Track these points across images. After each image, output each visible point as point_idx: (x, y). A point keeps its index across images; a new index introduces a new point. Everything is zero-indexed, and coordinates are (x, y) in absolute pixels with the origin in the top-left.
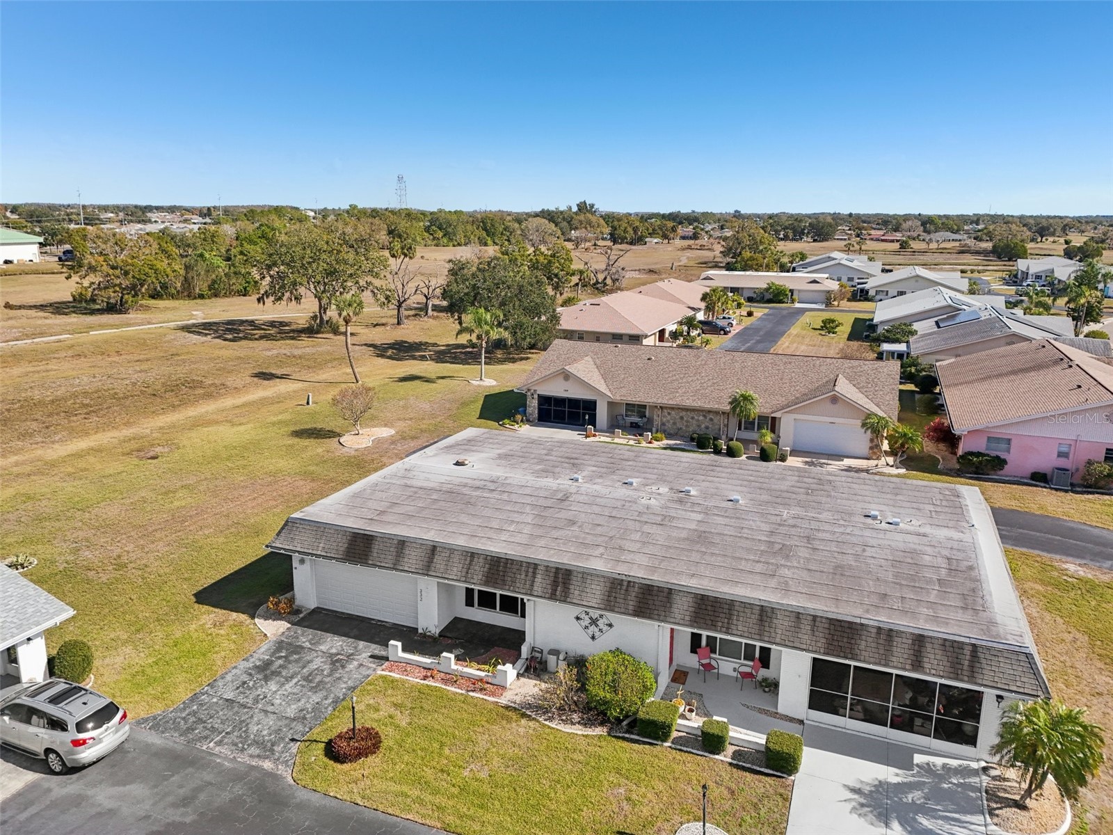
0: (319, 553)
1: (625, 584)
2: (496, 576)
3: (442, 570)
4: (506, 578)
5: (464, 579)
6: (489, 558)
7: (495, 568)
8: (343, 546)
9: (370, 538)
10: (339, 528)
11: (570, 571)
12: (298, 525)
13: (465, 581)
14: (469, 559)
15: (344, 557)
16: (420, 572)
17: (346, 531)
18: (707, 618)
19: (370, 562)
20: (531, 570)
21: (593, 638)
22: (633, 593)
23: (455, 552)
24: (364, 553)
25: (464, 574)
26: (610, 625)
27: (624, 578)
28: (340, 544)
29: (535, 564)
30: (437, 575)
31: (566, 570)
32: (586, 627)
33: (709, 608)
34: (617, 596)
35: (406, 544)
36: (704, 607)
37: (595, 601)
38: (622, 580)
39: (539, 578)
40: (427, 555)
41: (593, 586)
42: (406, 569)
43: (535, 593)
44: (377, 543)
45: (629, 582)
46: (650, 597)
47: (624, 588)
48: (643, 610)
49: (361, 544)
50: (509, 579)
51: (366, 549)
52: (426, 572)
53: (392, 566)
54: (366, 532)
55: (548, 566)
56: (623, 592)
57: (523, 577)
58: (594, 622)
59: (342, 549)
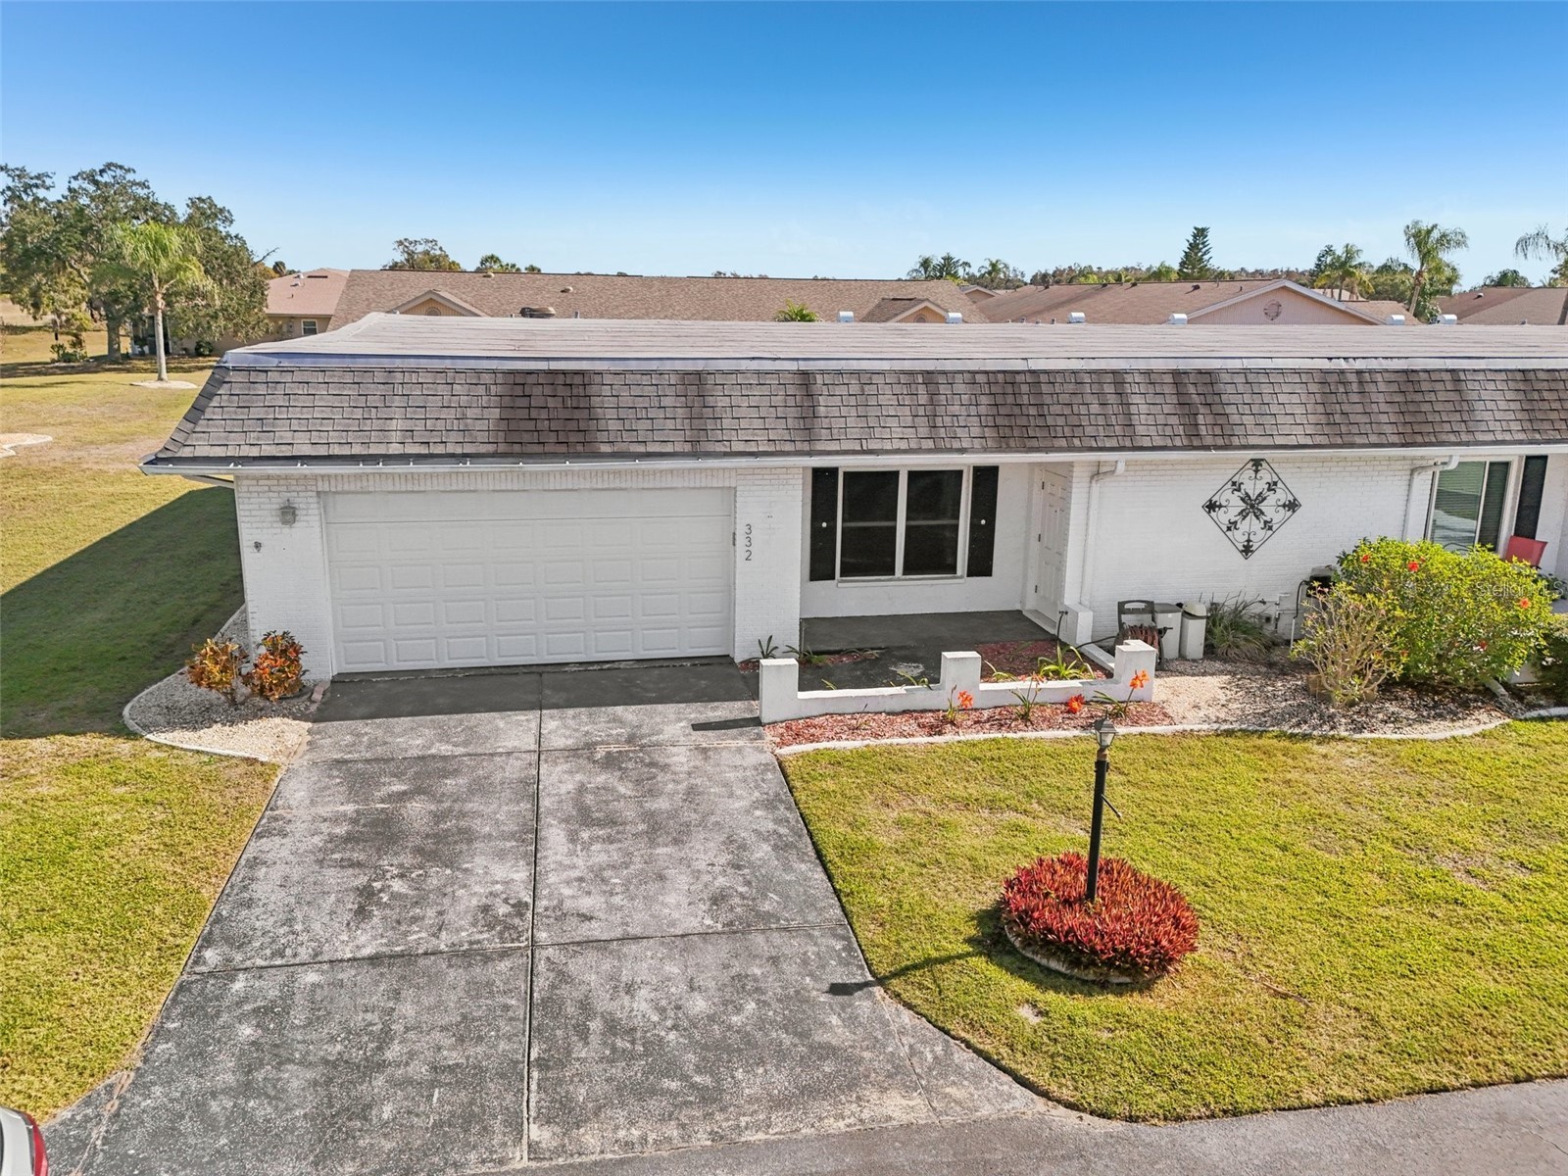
0: (395, 449)
1: (1353, 378)
2: (1023, 421)
3: (854, 433)
4: (1050, 421)
5: (930, 444)
6: (980, 378)
7: (1010, 399)
8: (484, 418)
9: (578, 380)
10: (448, 363)
11: (1209, 373)
12: (273, 376)
13: (937, 450)
14: (922, 389)
15: (502, 448)
16: (789, 447)
17: (478, 372)
18: (1554, 416)
19: (605, 448)
20: (1109, 389)
21: (1247, 550)
22: (1380, 393)
23: (876, 379)
24: (573, 425)
25: (923, 432)
26: (1292, 506)
27: (1343, 365)
28: (470, 413)
29: (1114, 372)
30: (846, 446)
31: (1200, 372)
32: (1232, 526)
33: (1546, 395)
34: (1346, 408)
35: (710, 380)
36: (1536, 396)
37: (1299, 430)
38: (1342, 372)
39: (1139, 405)
40: (791, 401)
41: (1282, 398)
42: (738, 447)
43: (1147, 442)
44: (606, 390)
45: (1359, 372)
46: (1418, 397)
47: (1355, 387)
48: (1417, 428)
49: (551, 403)
50: (1061, 421)
51: (577, 414)
52: (806, 447)
53: (687, 448)
54: (554, 366)
55: (1148, 373)
56: (1355, 398)
57: (1095, 409)
58: (1252, 506)
59: (482, 425)
